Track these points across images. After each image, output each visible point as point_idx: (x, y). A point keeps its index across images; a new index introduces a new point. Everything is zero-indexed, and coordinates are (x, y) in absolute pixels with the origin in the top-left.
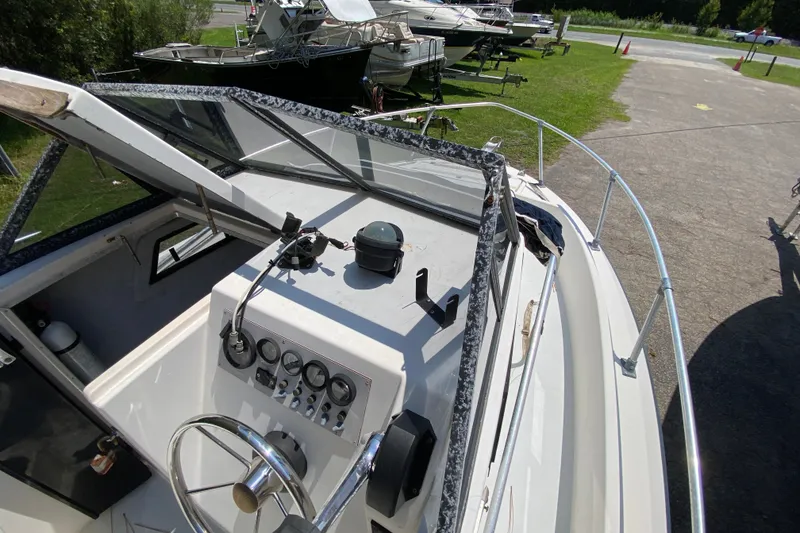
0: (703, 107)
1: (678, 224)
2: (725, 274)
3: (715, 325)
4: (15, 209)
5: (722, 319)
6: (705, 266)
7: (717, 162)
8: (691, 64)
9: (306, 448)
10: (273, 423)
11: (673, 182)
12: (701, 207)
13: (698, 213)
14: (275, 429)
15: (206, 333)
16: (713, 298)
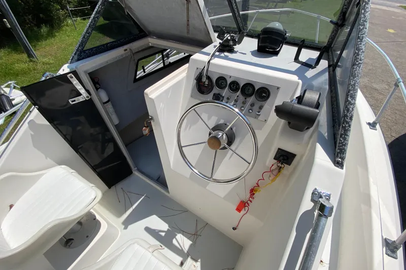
0: (391, 31)
1: (376, 89)
2: (400, 115)
3: (393, 139)
4: (88, 25)
5: (397, 136)
6: (390, 111)
7: (399, 60)
8: (384, 8)
9: (236, 130)
10: (218, 120)
11: (374, 68)
12: (389, 81)
13: (387, 85)
14: (220, 123)
15: (185, 81)
16: (393, 126)
